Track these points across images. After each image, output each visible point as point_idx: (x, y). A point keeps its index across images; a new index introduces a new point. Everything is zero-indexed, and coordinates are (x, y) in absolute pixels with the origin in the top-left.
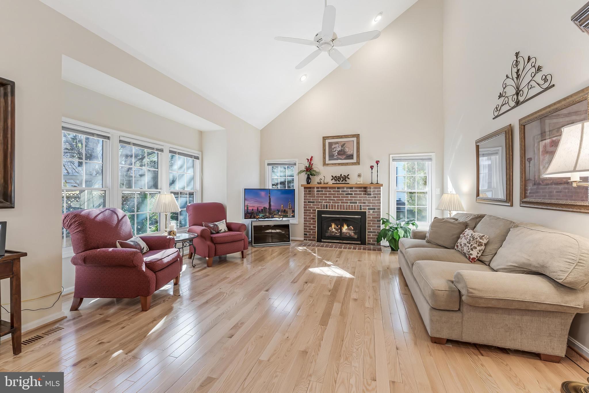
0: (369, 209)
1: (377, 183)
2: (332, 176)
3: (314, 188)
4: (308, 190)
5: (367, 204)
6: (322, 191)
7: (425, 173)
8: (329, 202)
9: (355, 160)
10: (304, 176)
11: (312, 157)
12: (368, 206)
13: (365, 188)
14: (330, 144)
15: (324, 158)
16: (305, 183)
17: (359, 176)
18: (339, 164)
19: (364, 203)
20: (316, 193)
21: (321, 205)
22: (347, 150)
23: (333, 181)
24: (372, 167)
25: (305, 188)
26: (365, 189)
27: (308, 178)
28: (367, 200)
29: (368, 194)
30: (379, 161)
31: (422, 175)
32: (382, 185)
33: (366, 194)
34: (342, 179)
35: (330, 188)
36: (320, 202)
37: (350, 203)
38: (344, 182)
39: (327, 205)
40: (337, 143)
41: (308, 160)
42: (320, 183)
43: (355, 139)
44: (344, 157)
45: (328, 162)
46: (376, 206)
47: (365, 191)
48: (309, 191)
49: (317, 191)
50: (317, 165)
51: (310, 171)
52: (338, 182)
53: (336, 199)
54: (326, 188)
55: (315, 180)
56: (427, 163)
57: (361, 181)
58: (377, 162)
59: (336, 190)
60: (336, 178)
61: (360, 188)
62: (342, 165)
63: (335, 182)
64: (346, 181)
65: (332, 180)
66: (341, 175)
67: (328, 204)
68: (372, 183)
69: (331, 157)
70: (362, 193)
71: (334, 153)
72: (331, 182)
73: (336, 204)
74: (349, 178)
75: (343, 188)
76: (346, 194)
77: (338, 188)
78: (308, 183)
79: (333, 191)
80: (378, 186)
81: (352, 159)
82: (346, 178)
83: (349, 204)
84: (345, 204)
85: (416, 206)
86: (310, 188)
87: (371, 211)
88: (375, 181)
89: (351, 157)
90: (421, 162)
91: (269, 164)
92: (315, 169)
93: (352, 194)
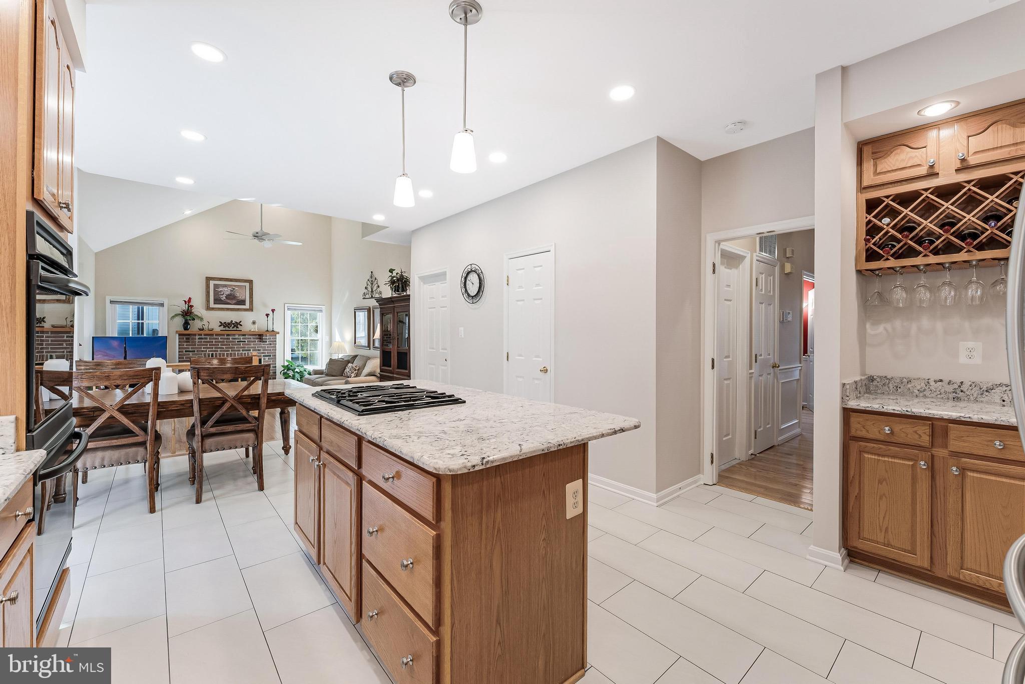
0: (264, 356)
1: (273, 331)
2: (221, 322)
3: (195, 335)
4: (185, 337)
5: (262, 351)
6: (206, 338)
7: (317, 323)
8: (215, 351)
9: (247, 306)
10: (180, 321)
11: (190, 299)
12: (263, 353)
13: (260, 335)
14: (216, 286)
15: (208, 301)
16: (181, 329)
17: (254, 323)
18: (228, 309)
19: (259, 350)
20: (197, 340)
21: (205, 355)
22: (238, 294)
23: (222, 328)
24: (267, 315)
25: (180, 335)
26: (260, 337)
27: (186, 325)
28: (262, 347)
29: (263, 342)
30: (274, 310)
31: (314, 324)
32: (278, 333)
33: (261, 341)
34: (233, 326)
35: (217, 335)
36: (202, 351)
37: (243, 350)
38: (235, 329)
39: (212, 354)
40: (225, 286)
41: (185, 301)
42: (203, 330)
43: (247, 285)
44: (234, 302)
45: (212, 305)
46: (272, 353)
47: (260, 339)
48: (188, 339)
49: (199, 339)
50: (199, 308)
51: (188, 315)
52: (227, 329)
53: (224, 347)
54: (212, 335)
55: (195, 325)
56: (319, 314)
57: (255, 329)
58: (273, 311)
59: (225, 337)
60: (226, 324)
61: (255, 335)
62: (231, 311)
63: (225, 329)
64: (238, 328)
65: (220, 326)
66: (232, 321)
67: (214, 353)
68: (267, 331)
69: (217, 301)
70: (257, 340)
71: (222, 296)
72: (218, 329)
73: (225, 353)
74: (241, 325)
75: (234, 335)
76: (238, 342)
77: (228, 335)
78: (186, 328)
79: (221, 339)
80: (274, 333)
81: (245, 305)
82: (237, 324)
83: (241, 352)
84: (237, 352)
85: (309, 352)
86: (189, 335)
87: (267, 358)
88: (270, 329)
89: (242, 302)
90: (313, 312)
91: (111, 302)
92: (196, 313)
93: (245, 342)
